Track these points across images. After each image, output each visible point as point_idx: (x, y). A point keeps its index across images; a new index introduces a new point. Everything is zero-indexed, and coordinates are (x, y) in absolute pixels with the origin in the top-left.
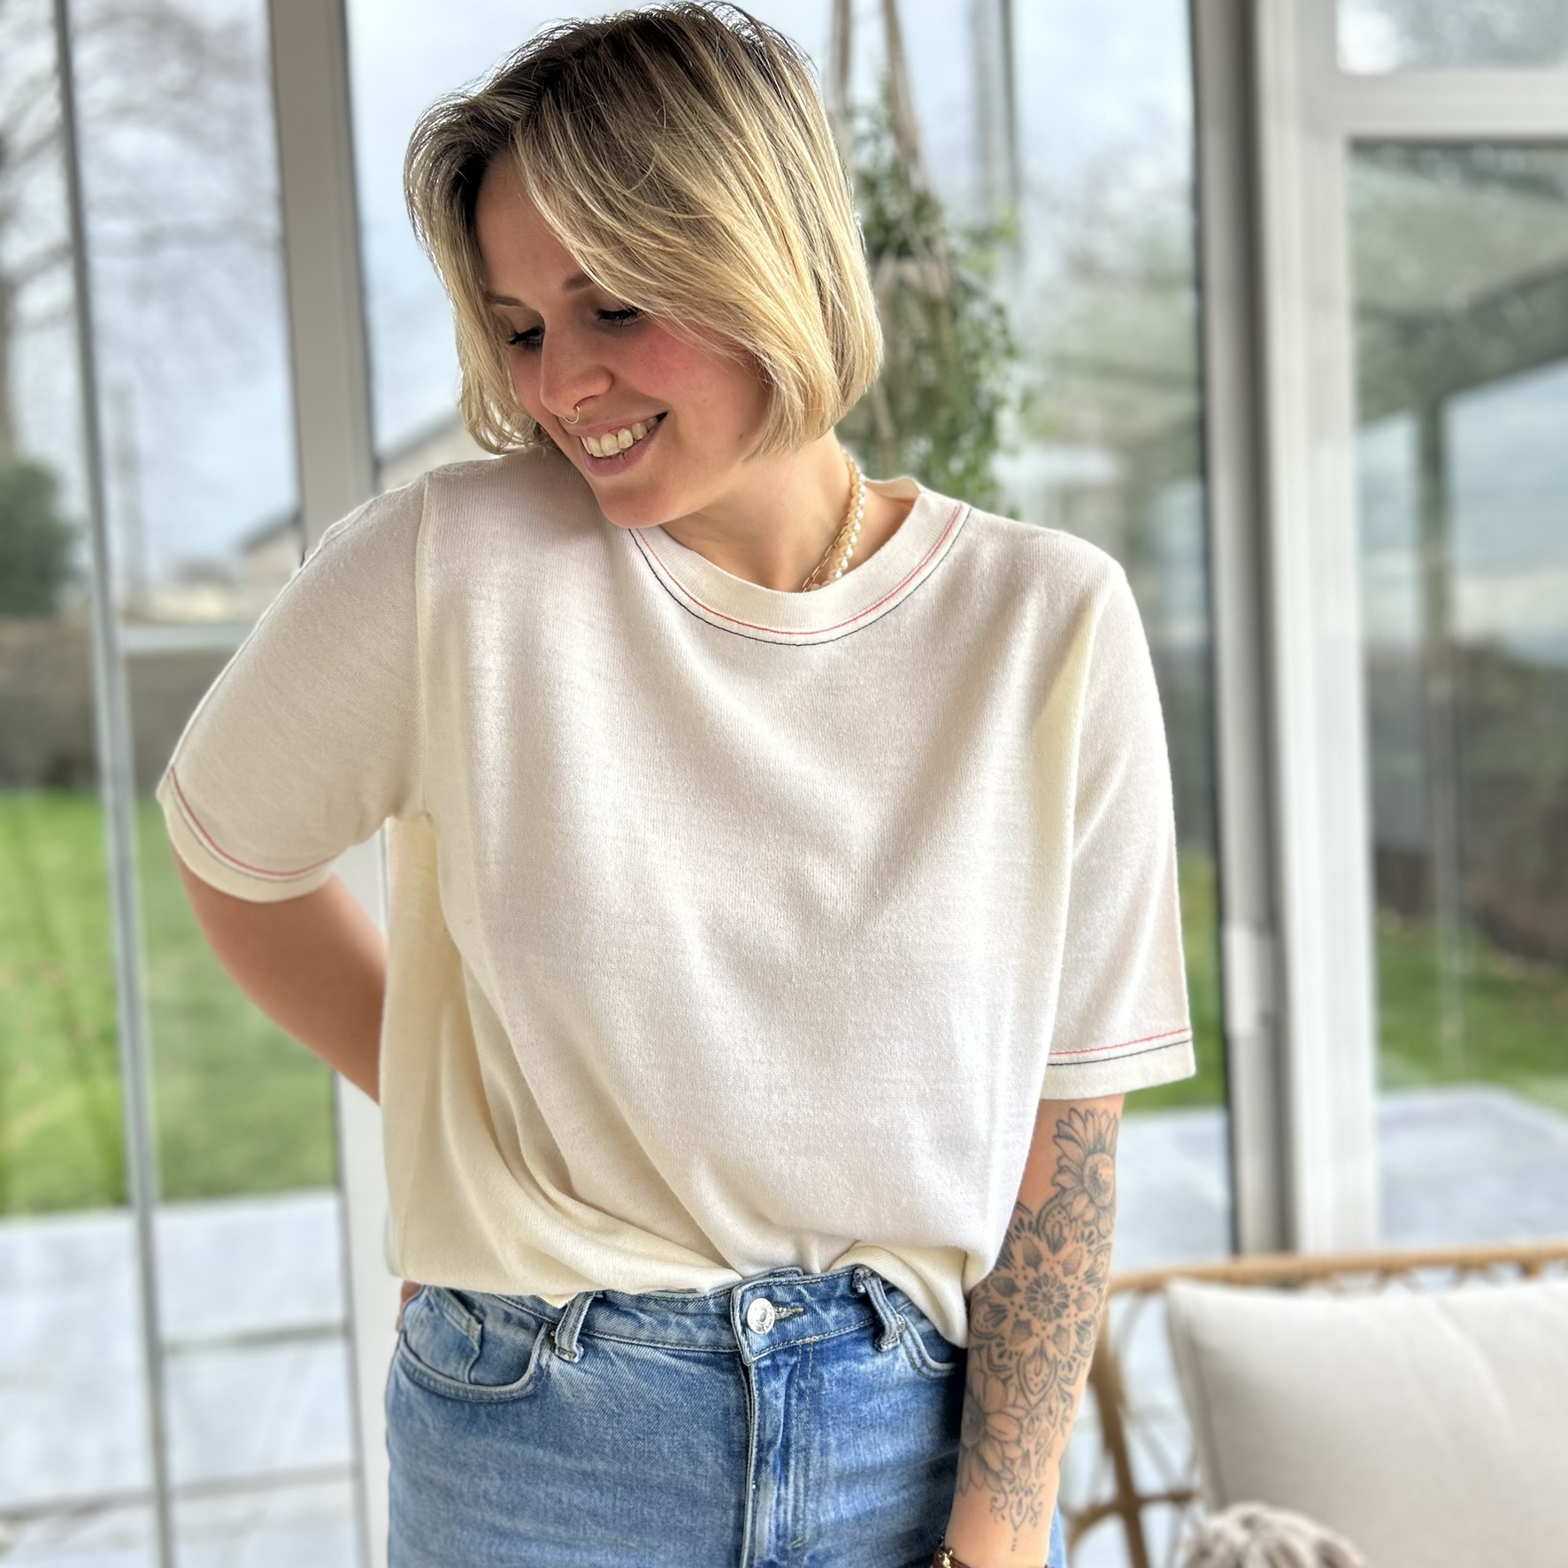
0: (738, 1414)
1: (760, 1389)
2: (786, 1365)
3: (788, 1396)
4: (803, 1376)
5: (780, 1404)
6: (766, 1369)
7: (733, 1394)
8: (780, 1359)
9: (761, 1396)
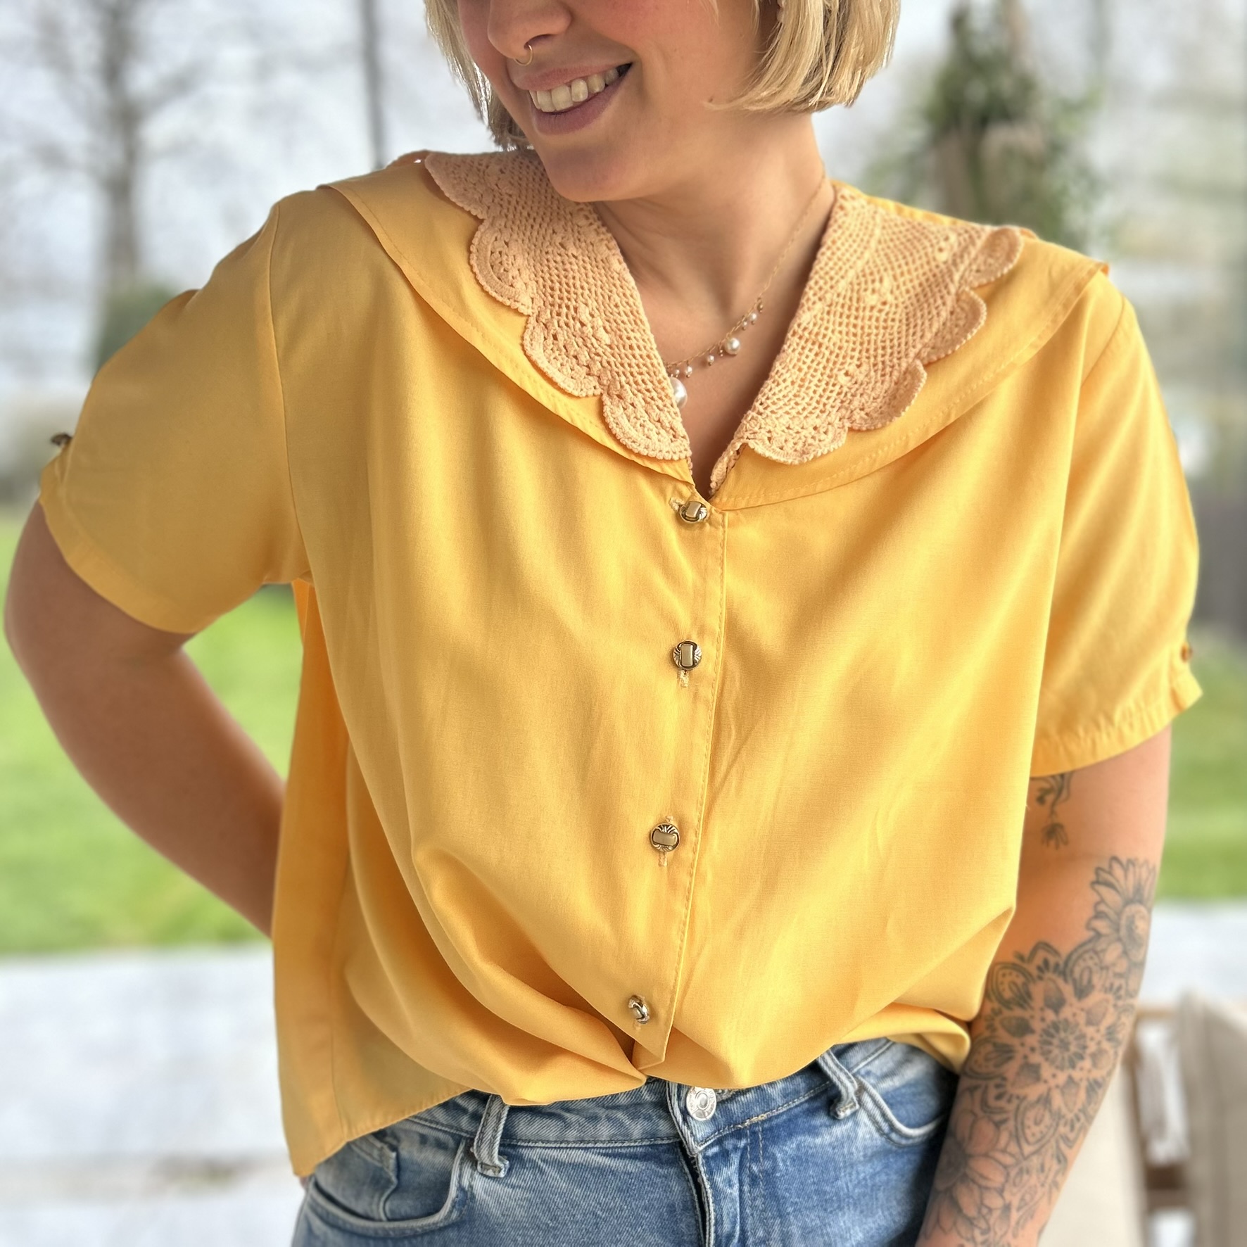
2: (736, 1148)
3: (741, 1183)
4: (755, 1159)
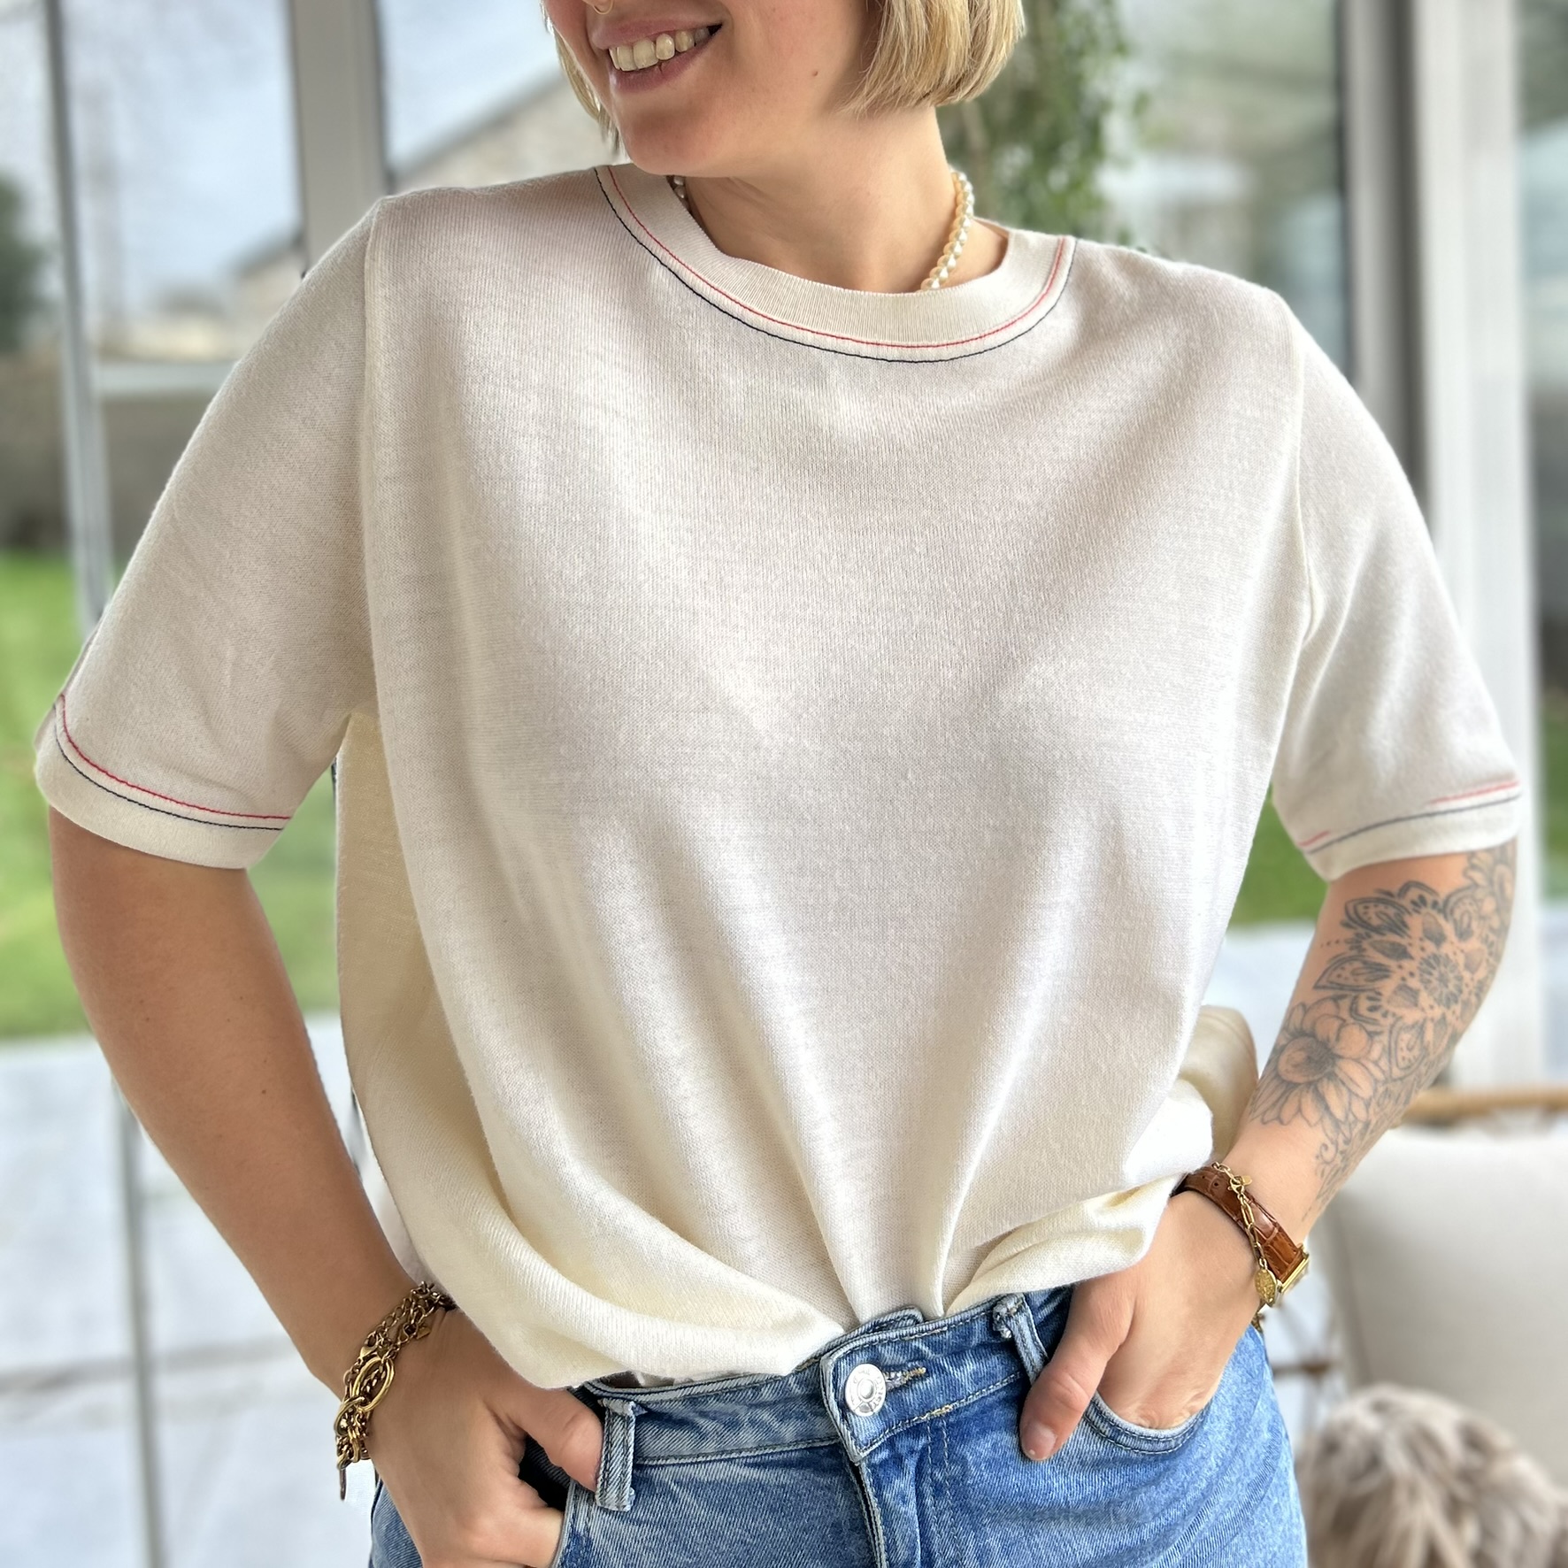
1: (879, 1495)
2: (912, 1451)
3: (920, 1495)
8: (902, 1445)
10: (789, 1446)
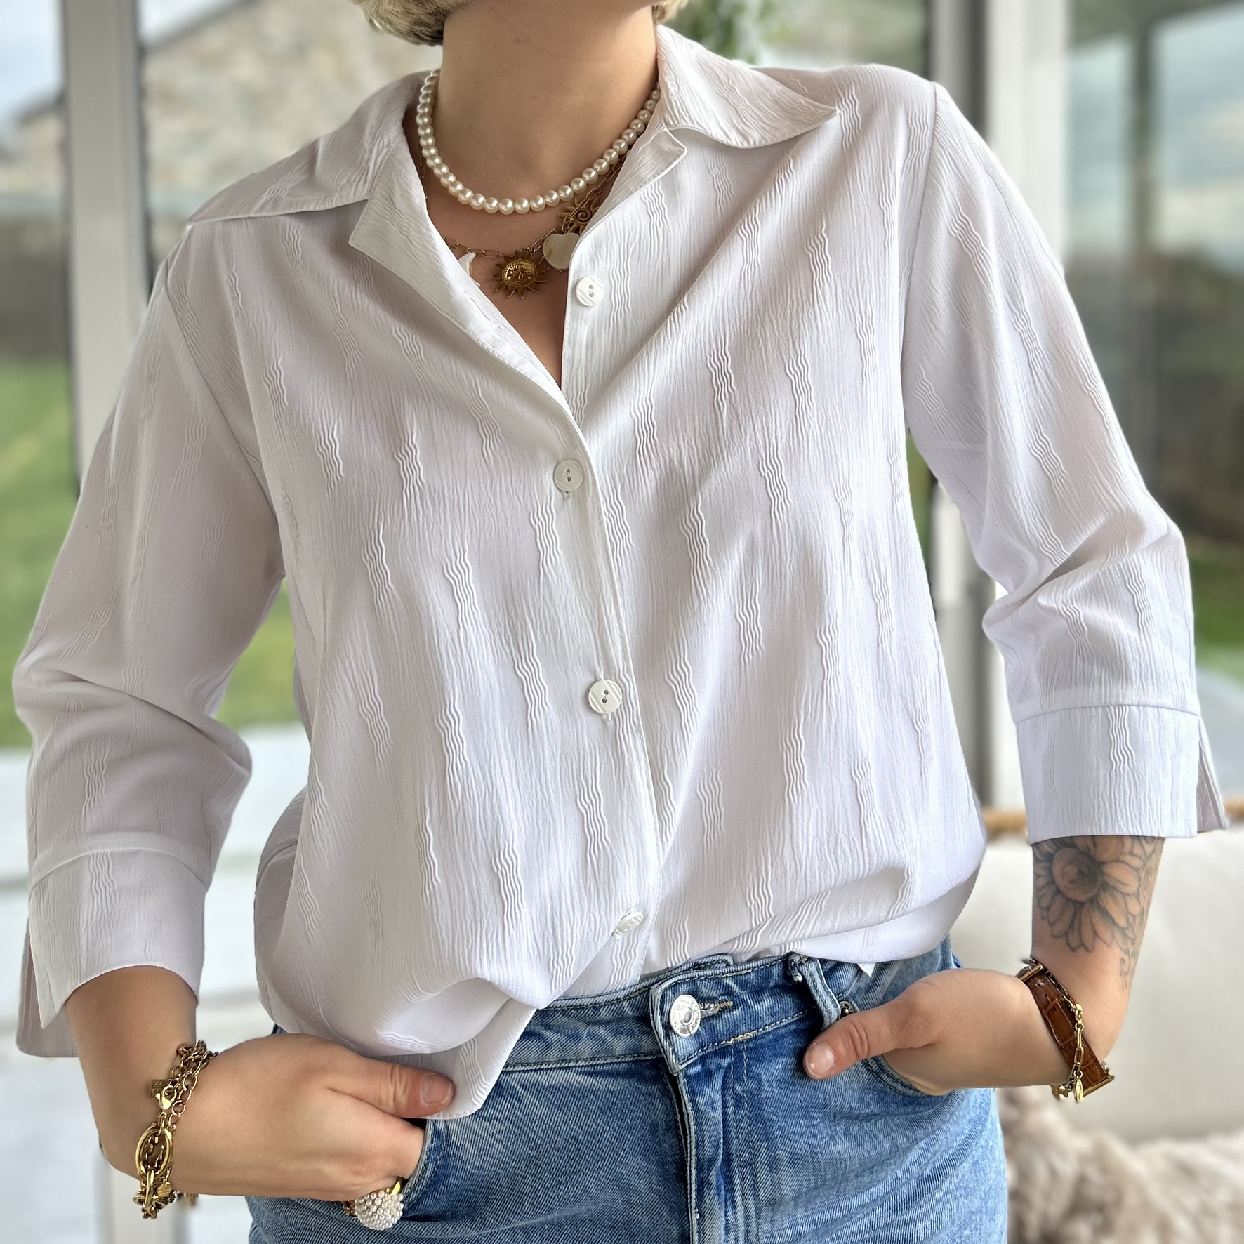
0: (668, 1129)
1: (692, 1101)
5: (718, 1114)
6: (697, 1075)
7: (659, 1106)
8: (712, 1063)
9: (695, 1108)
10: (618, 1058)
